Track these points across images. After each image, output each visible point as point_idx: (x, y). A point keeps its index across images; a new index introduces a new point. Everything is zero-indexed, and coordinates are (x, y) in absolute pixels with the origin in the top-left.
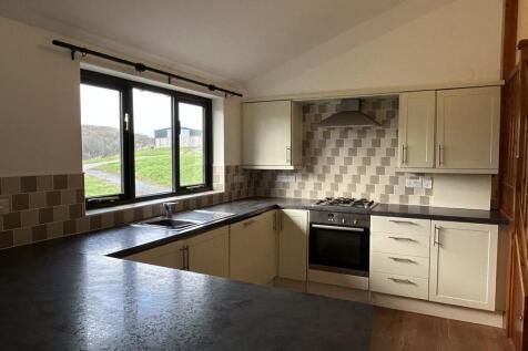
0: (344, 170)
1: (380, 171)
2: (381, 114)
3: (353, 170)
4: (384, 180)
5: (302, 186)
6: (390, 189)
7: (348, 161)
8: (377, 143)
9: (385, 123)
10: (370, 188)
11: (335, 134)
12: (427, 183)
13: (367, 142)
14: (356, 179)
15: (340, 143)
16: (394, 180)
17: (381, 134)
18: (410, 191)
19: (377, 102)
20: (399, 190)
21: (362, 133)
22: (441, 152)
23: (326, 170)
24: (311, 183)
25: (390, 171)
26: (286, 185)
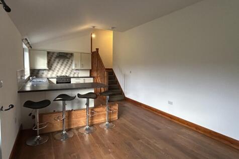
0: (59, 69)
1: (68, 69)
2: (68, 56)
3: (62, 69)
4: (69, 71)
5: (48, 73)
6: (71, 73)
7: (61, 67)
8: (67, 63)
9: (69, 58)
10: (66, 73)
11: (57, 60)
12: (78, 71)
13: (65, 63)
14: (63, 71)
15: (58, 63)
16: (72, 71)
17: (68, 61)
18: (75, 73)
19: (67, 54)
20: (73, 73)
21: (64, 60)
22: (82, 65)
23: (55, 69)
24: (50, 72)
25: (70, 69)
26: (43, 73)
